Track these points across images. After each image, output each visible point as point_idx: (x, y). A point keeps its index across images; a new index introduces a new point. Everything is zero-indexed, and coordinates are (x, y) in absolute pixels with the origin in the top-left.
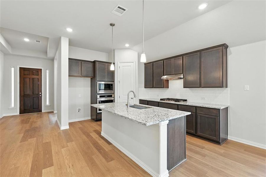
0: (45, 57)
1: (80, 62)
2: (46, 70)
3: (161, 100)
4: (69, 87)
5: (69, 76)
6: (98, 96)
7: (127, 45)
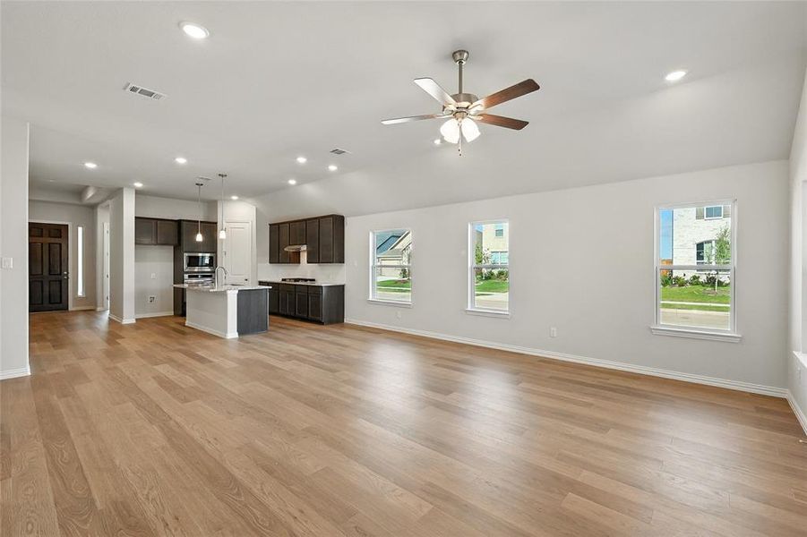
0: (77, 202)
1: (154, 222)
2: (78, 226)
3: (283, 280)
4: (136, 261)
5: (136, 244)
6: (186, 276)
7: (235, 198)
